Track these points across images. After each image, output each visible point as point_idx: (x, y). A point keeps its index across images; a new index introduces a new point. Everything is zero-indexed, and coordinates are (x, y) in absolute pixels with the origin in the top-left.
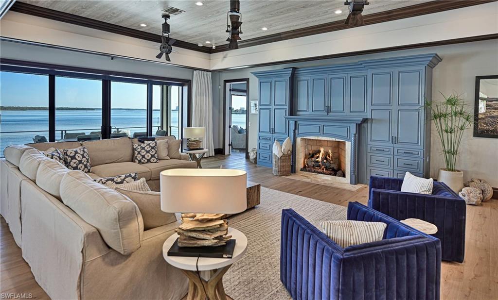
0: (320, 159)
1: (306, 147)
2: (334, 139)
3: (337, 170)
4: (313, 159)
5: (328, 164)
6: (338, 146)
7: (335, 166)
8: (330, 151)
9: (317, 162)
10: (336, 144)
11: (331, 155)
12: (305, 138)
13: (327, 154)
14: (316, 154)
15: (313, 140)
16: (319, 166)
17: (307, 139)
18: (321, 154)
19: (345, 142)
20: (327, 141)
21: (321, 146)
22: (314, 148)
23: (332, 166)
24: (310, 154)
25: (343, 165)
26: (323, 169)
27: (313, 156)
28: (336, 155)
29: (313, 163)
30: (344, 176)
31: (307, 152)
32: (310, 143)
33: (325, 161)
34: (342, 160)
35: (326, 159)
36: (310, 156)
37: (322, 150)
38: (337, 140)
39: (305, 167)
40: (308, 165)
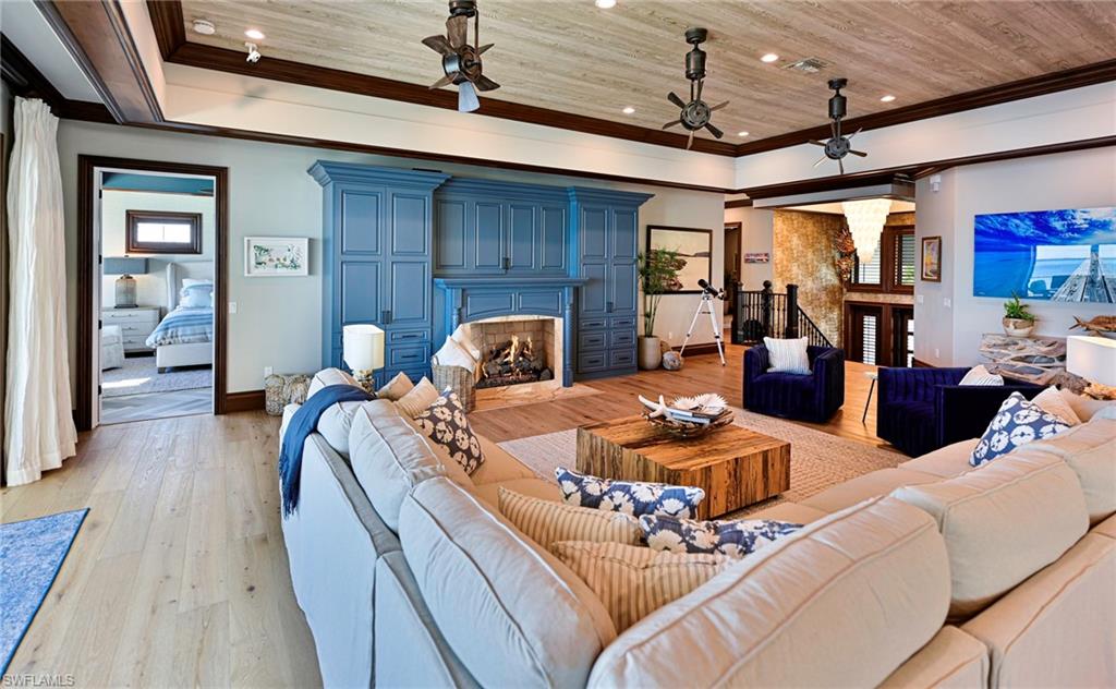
0: (511, 358)
1: (482, 340)
2: (535, 317)
3: (541, 372)
4: (498, 360)
5: (525, 364)
6: (543, 328)
7: (537, 364)
8: (529, 340)
9: (507, 363)
10: (540, 325)
11: (530, 346)
12: (480, 321)
13: (523, 345)
14: (504, 350)
15: (497, 323)
16: (511, 370)
17: (486, 324)
18: (513, 348)
19: (553, 320)
20: (525, 322)
21: (514, 333)
22: (500, 339)
23: (533, 365)
24: (492, 352)
25: (550, 358)
26: (518, 375)
27: (498, 355)
28: (540, 344)
29: (499, 368)
30: (552, 377)
31: (486, 350)
32: (492, 329)
33: (521, 359)
34: (549, 351)
35: (523, 355)
36: (492, 356)
37: (515, 340)
38: (541, 317)
39: (483, 378)
40: (488, 373)
